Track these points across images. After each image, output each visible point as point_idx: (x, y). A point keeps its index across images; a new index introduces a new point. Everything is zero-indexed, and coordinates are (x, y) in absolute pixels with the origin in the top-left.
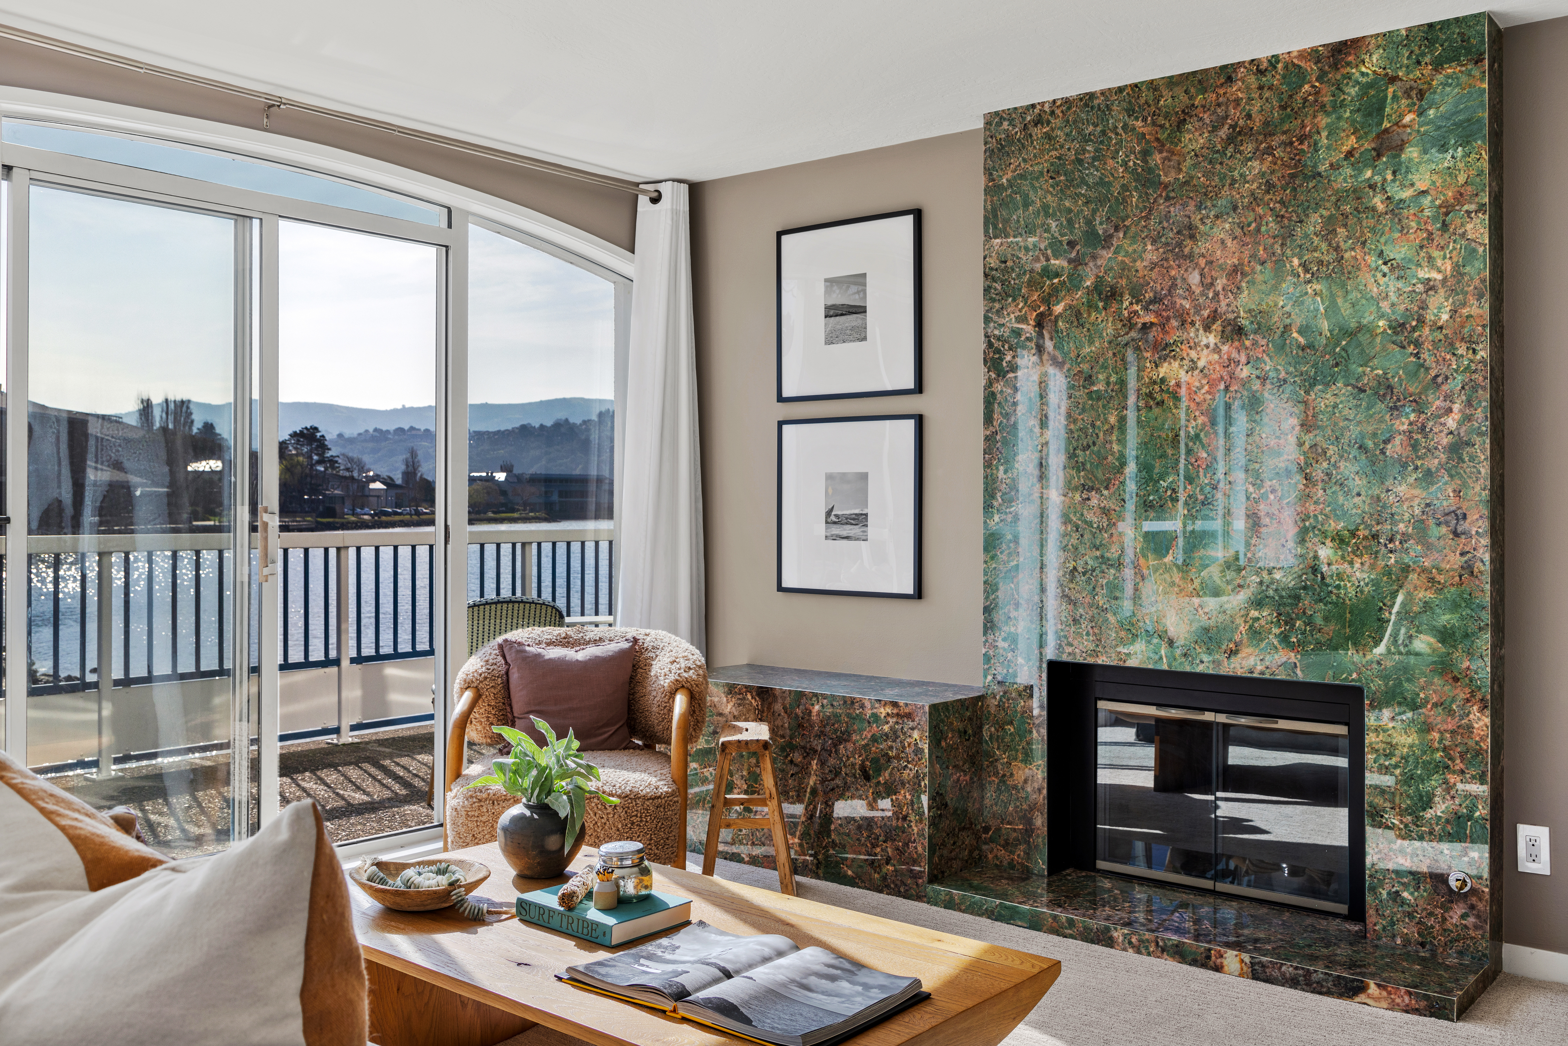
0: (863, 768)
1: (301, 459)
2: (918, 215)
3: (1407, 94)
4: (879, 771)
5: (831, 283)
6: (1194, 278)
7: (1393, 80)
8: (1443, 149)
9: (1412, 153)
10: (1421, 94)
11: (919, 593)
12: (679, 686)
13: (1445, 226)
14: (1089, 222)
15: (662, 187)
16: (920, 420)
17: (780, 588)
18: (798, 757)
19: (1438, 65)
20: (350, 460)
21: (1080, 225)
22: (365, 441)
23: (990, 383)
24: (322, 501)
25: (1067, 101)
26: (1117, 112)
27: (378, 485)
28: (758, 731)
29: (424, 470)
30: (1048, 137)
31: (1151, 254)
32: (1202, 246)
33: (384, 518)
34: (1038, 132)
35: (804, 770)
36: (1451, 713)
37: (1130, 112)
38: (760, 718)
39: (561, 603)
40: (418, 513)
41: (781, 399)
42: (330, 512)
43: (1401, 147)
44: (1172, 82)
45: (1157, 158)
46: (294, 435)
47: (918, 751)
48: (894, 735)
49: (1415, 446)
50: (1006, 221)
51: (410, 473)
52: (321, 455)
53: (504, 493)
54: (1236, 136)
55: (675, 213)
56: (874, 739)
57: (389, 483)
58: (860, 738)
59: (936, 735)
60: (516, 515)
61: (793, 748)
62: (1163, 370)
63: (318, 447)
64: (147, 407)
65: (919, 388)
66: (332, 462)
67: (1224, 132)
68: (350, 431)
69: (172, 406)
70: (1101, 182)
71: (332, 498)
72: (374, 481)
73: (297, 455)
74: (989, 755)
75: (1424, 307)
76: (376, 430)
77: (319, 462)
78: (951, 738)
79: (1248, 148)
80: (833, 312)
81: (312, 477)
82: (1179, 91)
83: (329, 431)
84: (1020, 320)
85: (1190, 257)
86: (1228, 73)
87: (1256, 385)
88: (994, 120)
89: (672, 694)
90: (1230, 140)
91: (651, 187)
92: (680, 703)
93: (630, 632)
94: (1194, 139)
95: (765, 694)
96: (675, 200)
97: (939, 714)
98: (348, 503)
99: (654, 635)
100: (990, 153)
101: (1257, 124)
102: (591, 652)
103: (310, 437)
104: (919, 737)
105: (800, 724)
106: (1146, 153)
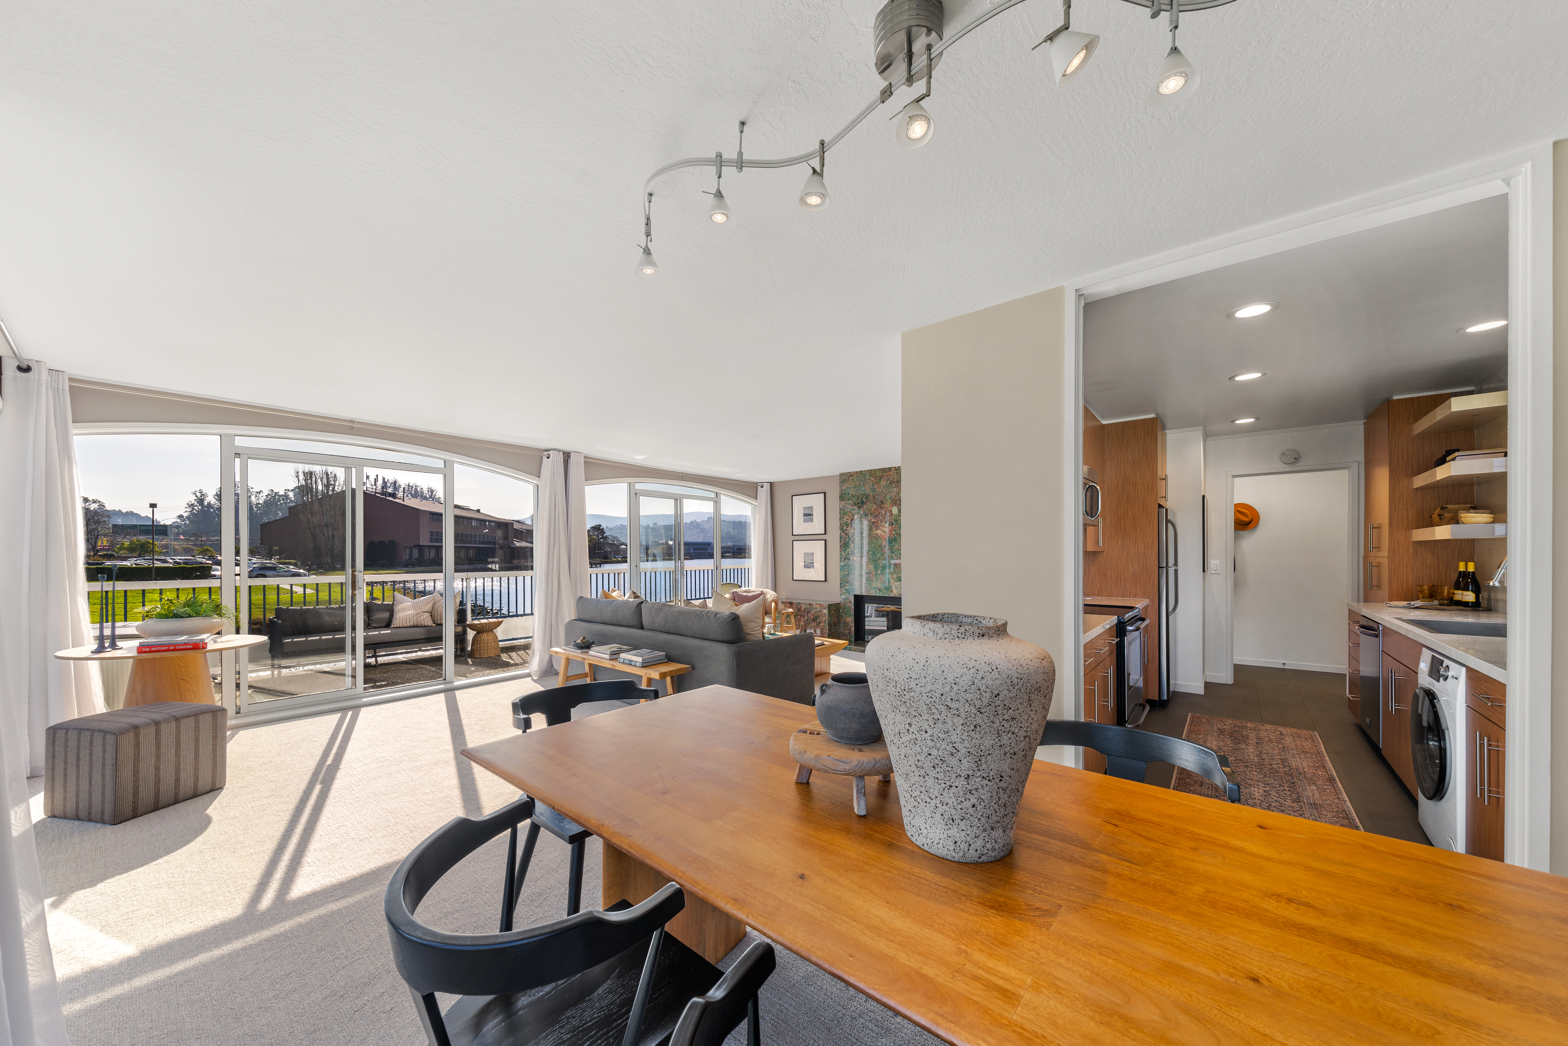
0: (813, 619)
1: (596, 537)
2: (825, 493)
4: (817, 619)
5: (804, 508)
6: (883, 512)
11: (826, 580)
12: (773, 601)
14: (862, 499)
15: (763, 484)
16: (825, 540)
17: (793, 580)
18: (798, 617)
20: (614, 537)
21: (860, 499)
22: (617, 529)
23: (841, 533)
24: (603, 553)
25: (857, 472)
26: (868, 476)
28: (791, 610)
30: (853, 479)
31: (875, 507)
32: (885, 506)
34: (851, 478)
35: (800, 620)
37: (870, 476)
38: (790, 608)
39: (740, 584)
41: (793, 535)
42: (606, 557)
44: (879, 470)
45: (876, 486)
46: (593, 527)
47: (825, 614)
48: (820, 611)
50: (844, 497)
52: (603, 535)
53: (674, 549)
54: (892, 483)
55: (767, 490)
56: (816, 612)
58: (813, 612)
59: (829, 611)
61: (798, 615)
62: (877, 532)
63: (601, 532)
65: (825, 533)
66: (606, 538)
67: (889, 482)
68: (611, 525)
70: (864, 490)
71: (606, 552)
72: (622, 545)
73: (593, 535)
74: (841, 616)
76: (621, 525)
77: (602, 538)
78: (833, 612)
79: (894, 485)
80: (805, 515)
81: (599, 544)
82: (880, 472)
83: (604, 526)
84: (847, 519)
85: (882, 508)
86: (890, 469)
87: (896, 536)
88: (842, 475)
89: (771, 603)
90: (890, 483)
91: (761, 484)
92: (773, 604)
93: (761, 590)
94: (883, 483)
95: (791, 603)
96: (767, 487)
97: (830, 607)
98: (613, 554)
99: (766, 590)
100: (841, 482)
101: (896, 481)
102: (752, 594)
103: (598, 529)
104: (826, 611)
105: (799, 610)
106: (873, 485)
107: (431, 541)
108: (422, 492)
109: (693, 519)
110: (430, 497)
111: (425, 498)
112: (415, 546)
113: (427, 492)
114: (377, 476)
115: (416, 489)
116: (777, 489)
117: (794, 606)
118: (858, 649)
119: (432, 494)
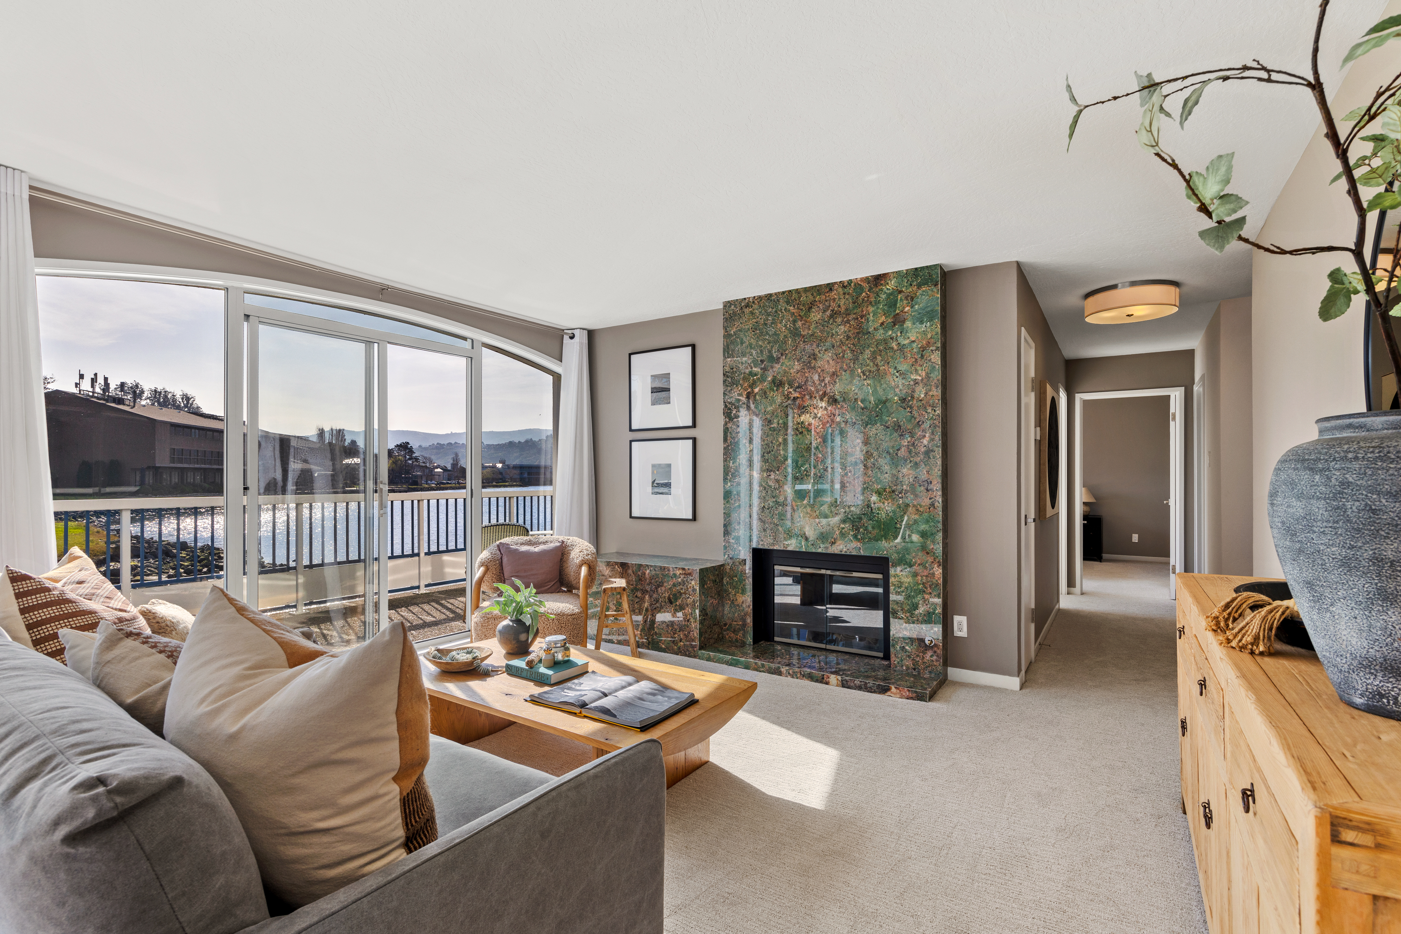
0: (669, 598)
1: (400, 457)
2: (693, 347)
3: (906, 298)
4: (676, 600)
5: (654, 377)
6: (816, 377)
7: (900, 292)
8: (922, 322)
9: (908, 324)
10: (912, 299)
11: (694, 518)
12: (583, 563)
13: (922, 356)
14: (770, 352)
15: (575, 332)
16: (694, 440)
17: (631, 517)
18: (639, 594)
19: (919, 286)
20: (425, 458)
21: (766, 353)
22: (433, 449)
23: (726, 424)
24: (411, 478)
25: (760, 297)
26: (782, 305)
27: (439, 470)
28: (620, 583)
29: (462, 463)
30: (752, 313)
31: (797, 366)
32: (819, 363)
33: (442, 486)
34: (747, 310)
35: (642, 600)
36: (926, 568)
37: (788, 303)
38: (622, 577)
40: (459, 483)
41: (631, 430)
42: (415, 483)
43: (904, 321)
44: (806, 290)
45: (799, 324)
46: (397, 446)
47: (694, 590)
48: (683, 583)
49: (910, 452)
50: (733, 351)
51: (455, 465)
52: (411, 456)
53: (501, 473)
54: (834, 315)
55: (581, 344)
56: (674, 585)
57: (445, 469)
58: (668, 585)
59: (702, 583)
60: (507, 484)
61: (637, 590)
62: (802, 418)
63: (409, 452)
64: (321, 433)
65: (694, 425)
66: (416, 459)
67: (828, 313)
68: (425, 444)
69: (335, 432)
70: (775, 334)
71: (416, 476)
72: (437, 468)
73: (398, 456)
74: (726, 591)
75: (913, 391)
76: (438, 444)
77: (409, 459)
78: (709, 584)
79: (839, 320)
80: (654, 390)
81: (406, 466)
82: (809, 294)
83: (414, 444)
84: (740, 395)
85: (814, 368)
87: (843, 425)
88: (728, 305)
89: (580, 566)
90: (831, 316)
91: (570, 332)
92: (584, 570)
93: (561, 538)
94: (816, 316)
95: (624, 565)
96: (581, 338)
97: (704, 573)
98: (424, 479)
99: (572, 539)
100: (726, 320)
101: (843, 310)
102: (542, 547)
103: (404, 447)
104: (694, 584)
105: (640, 579)
106: (794, 321)
107: (173, 460)
108: (174, 400)
109: (529, 437)
110: (186, 406)
111: (178, 408)
112: (149, 468)
113: (181, 400)
114: (96, 375)
115: (166, 396)
116: (599, 341)
117: (630, 571)
118: (763, 665)
119: (188, 402)
